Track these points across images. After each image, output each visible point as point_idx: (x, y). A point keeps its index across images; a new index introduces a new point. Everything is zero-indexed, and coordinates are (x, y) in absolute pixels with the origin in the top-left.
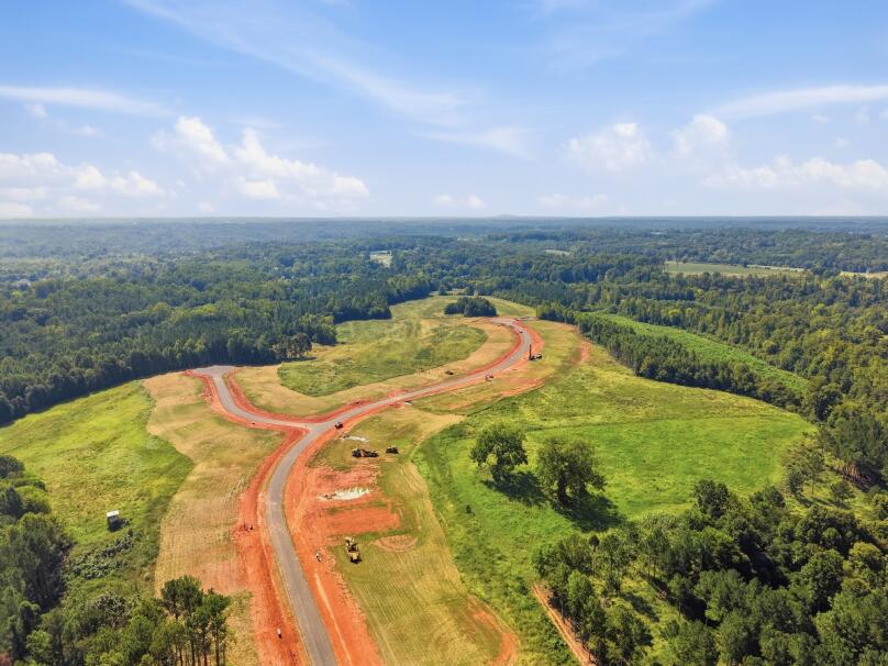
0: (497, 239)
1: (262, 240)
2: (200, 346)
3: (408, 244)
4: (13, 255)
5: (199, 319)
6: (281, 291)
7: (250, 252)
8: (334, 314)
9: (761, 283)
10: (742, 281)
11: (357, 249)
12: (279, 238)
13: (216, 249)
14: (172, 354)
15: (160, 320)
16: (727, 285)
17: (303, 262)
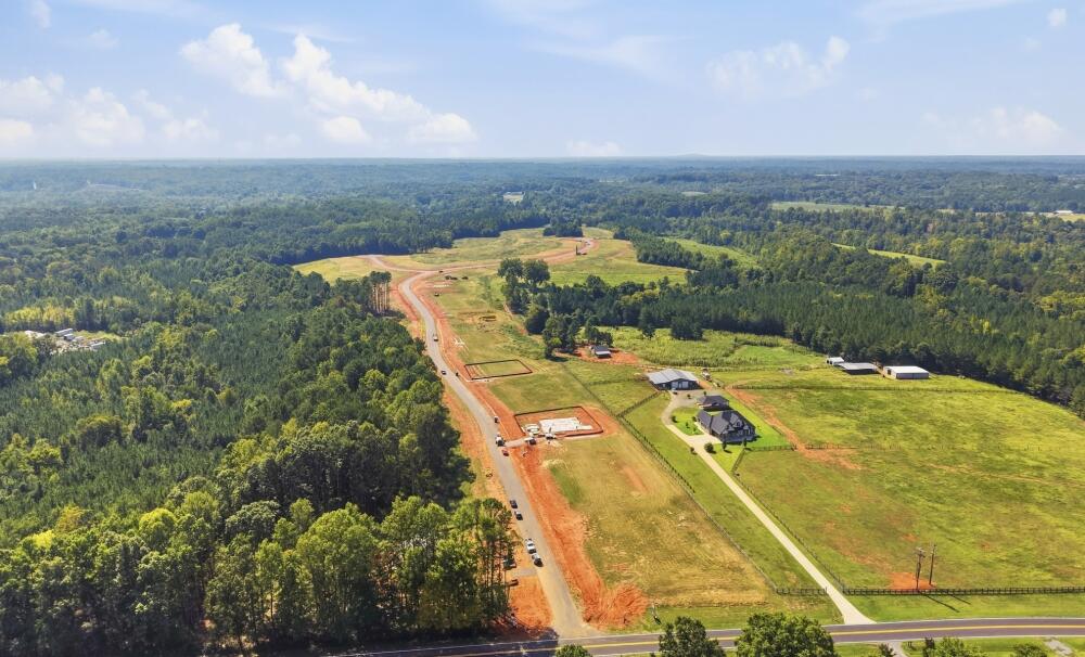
0: (642, 181)
1: (403, 182)
2: (361, 242)
3: (546, 185)
4: (174, 193)
5: (357, 229)
6: (416, 217)
7: (390, 192)
8: (454, 232)
9: (837, 217)
10: (819, 215)
11: (492, 189)
12: (419, 180)
13: (359, 189)
14: (344, 247)
15: (330, 231)
16: (805, 218)
17: (439, 201)
